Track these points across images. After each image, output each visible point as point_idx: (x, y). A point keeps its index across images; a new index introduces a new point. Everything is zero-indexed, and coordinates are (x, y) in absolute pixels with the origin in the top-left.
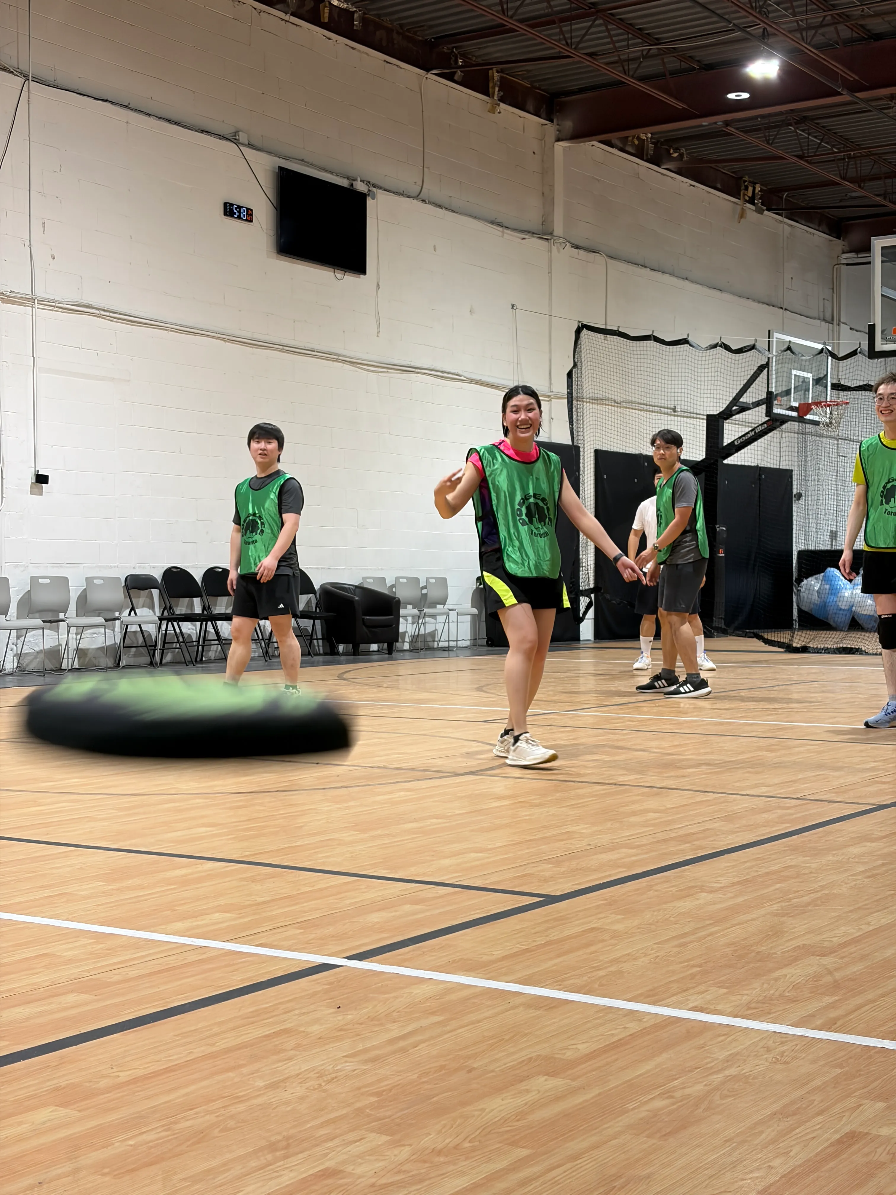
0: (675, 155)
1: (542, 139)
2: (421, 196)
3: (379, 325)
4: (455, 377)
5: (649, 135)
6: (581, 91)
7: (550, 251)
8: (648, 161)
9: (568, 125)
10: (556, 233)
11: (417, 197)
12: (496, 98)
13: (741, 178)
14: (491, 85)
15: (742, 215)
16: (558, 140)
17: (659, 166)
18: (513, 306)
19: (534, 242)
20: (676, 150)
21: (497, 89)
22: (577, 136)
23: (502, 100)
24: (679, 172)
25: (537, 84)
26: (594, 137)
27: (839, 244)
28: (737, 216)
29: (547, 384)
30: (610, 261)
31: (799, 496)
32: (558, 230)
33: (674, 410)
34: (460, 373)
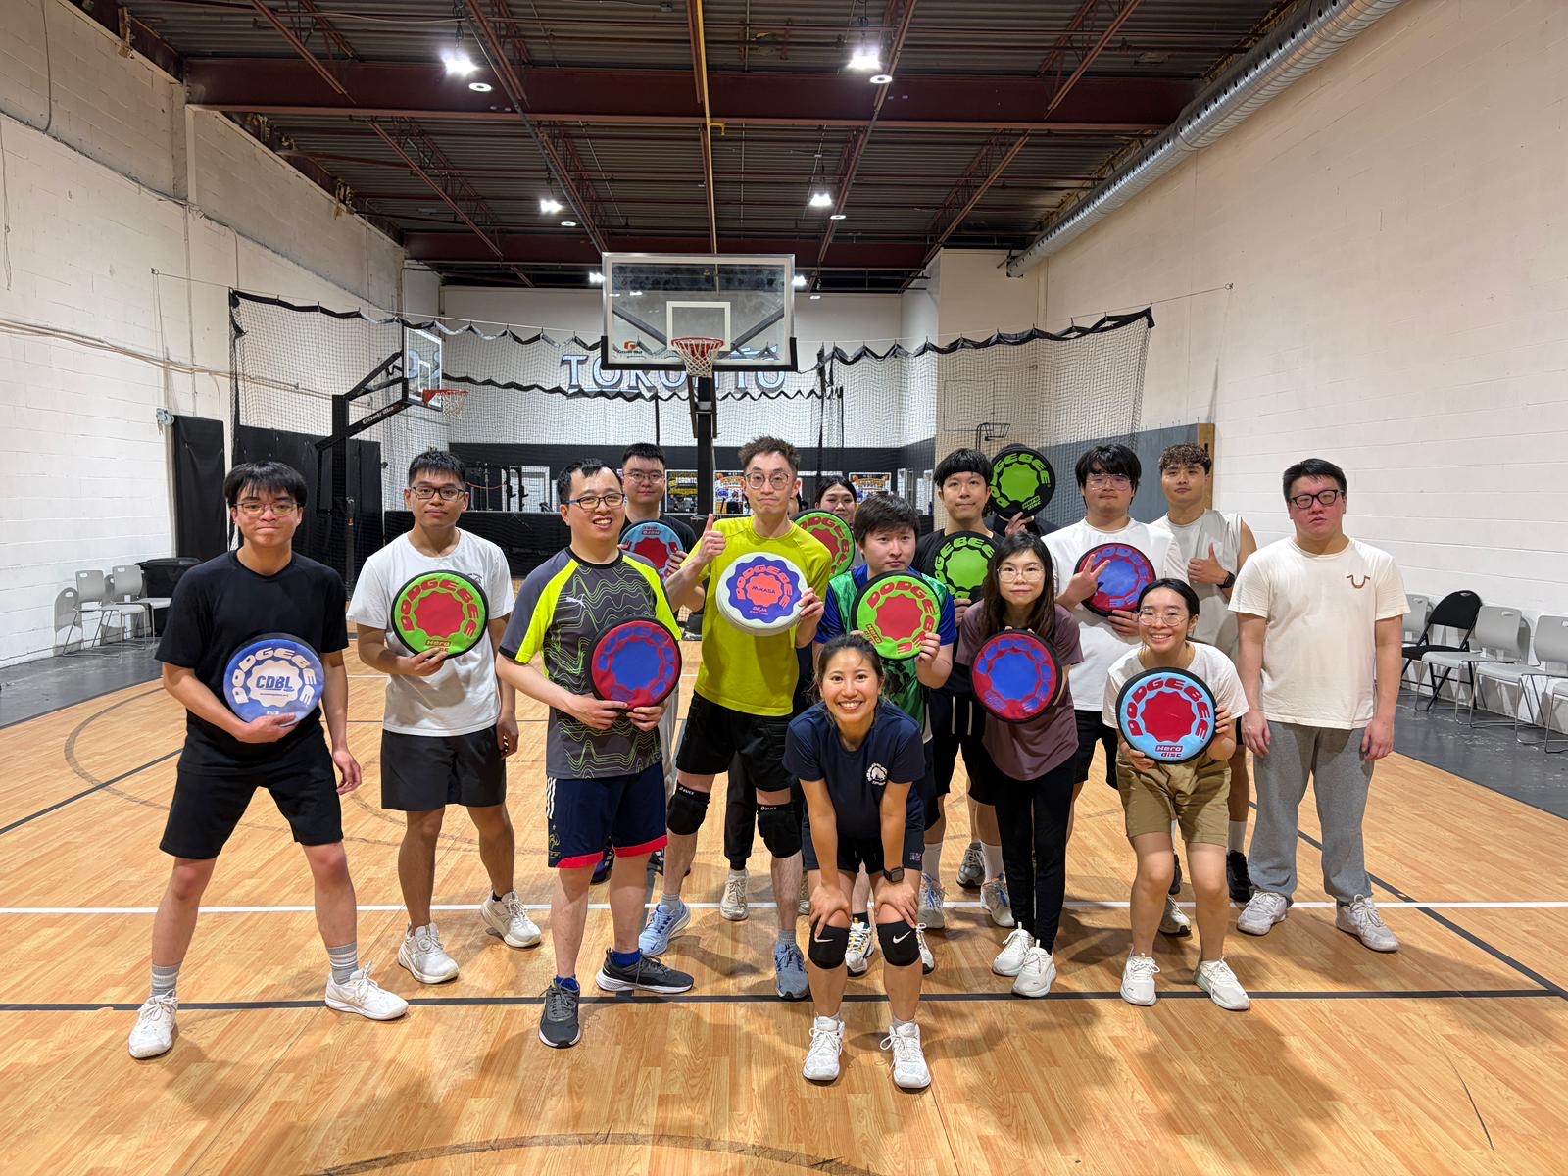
0: (286, 144)
1: (171, 97)
2: (49, 131)
3: (9, 279)
4: (98, 344)
5: (265, 119)
6: (215, 55)
7: (186, 217)
8: (263, 143)
9: (201, 89)
10: (190, 199)
11: (46, 131)
12: (128, 40)
13: (336, 178)
14: (121, 25)
15: (338, 213)
16: (189, 102)
17: (274, 151)
18: (153, 271)
19: (170, 204)
20: (287, 139)
21: (129, 31)
22: (208, 102)
23: (134, 45)
24: (289, 160)
25: (165, 38)
26: (220, 107)
27: (402, 251)
28: (333, 213)
29: (189, 355)
30: (239, 237)
31: (386, 464)
32: (192, 197)
33: (297, 387)
34: (103, 339)
